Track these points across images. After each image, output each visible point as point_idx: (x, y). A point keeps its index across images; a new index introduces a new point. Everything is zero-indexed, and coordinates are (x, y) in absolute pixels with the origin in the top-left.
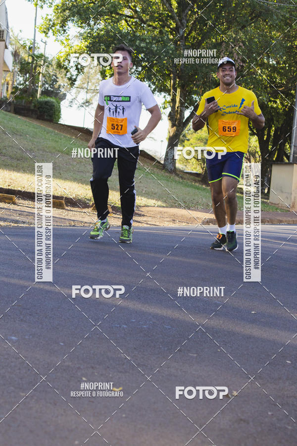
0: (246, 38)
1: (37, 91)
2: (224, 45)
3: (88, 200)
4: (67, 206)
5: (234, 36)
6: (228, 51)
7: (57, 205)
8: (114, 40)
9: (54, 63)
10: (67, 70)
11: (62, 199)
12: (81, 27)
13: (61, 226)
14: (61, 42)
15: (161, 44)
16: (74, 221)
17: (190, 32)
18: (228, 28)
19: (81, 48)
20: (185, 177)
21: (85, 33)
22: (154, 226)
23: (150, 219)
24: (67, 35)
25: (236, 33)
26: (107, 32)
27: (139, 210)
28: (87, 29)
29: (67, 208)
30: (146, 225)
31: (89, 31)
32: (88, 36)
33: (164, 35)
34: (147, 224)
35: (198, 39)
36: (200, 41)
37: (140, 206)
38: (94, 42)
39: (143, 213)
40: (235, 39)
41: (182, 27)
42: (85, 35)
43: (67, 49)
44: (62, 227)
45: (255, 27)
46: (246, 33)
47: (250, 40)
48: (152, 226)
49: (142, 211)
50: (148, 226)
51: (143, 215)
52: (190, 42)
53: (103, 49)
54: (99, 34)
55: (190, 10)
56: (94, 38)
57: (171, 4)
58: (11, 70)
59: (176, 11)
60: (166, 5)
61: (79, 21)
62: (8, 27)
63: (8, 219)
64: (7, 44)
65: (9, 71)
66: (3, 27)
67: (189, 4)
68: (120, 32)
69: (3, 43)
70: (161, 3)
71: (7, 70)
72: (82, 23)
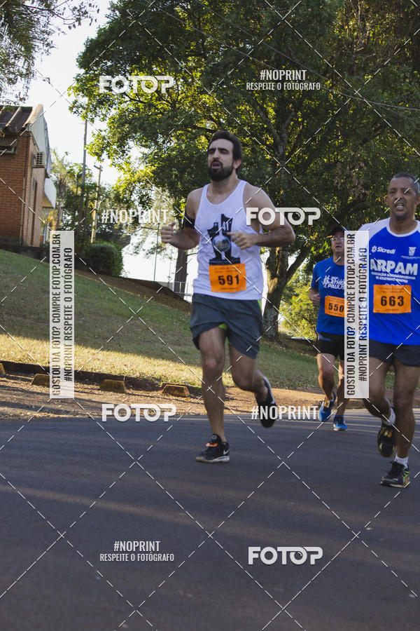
0: (369, 156)
1: (90, 234)
2: (339, 166)
3: (157, 379)
4: (129, 388)
5: (353, 154)
6: (345, 174)
7: (115, 388)
8: (191, 162)
9: (112, 196)
10: (129, 204)
11: (122, 380)
12: (146, 146)
14: (119, 166)
15: (255, 166)
17: (294, 150)
18: (345, 144)
19: (146, 175)
20: (290, 345)
21: (151, 154)
22: (245, 413)
23: (241, 404)
24: (127, 157)
25: (355, 149)
26: (181, 152)
28: (153, 149)
29: (128, 391)
30: (235, 413)
31: (156, 151)
32: (155, 159)
33: (258, 154)
34: (237, 411)
35: (304, 159)
36: (308, 161)
37: (228, 387)
38: (163, 166)
39: (231, 396)
40: (353, 158)
41: (282, 144)
42: (151, 157)
43: (128, 176)
45: (381, 141)
46: (368, 150)
47: (375, 159)
48: (242, 413)
49: (230, 394)
50: (238, 413)
51: (232, 399)
52: (293, 163)
53: (176, 175)
54: (169, 155)
55: (292, 120)
56: (163, 160)
57: (266, 113)
58: (54, 207)
59: (273, 121)
60: (259, 114)
61: (142, 138)
62: (48, 149)
63: (47, 408)
64: (48, 171)
65: (52, 208)
66: (42, 149)
67: (291, 112)
68: (198, 150)
69: (43, 170)
70: (252, 111)
71: (48, 206)
72: (146, 141)
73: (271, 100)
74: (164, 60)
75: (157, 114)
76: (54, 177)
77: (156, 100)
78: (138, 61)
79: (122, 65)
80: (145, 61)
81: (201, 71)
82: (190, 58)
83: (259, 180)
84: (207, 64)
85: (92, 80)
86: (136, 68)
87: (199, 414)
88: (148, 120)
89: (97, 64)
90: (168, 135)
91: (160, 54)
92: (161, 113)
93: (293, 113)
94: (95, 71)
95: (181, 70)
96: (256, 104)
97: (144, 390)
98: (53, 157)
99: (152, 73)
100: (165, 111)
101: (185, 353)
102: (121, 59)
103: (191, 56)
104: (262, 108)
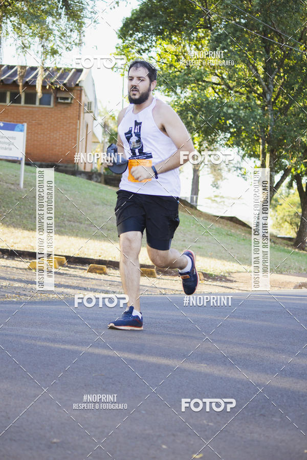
4: (159, 274)
7: (148, 274)
8: (202, 107)
11: (154, 268)
12: (168, 96)
13: (151, 294)
15: (249, 110)
16: (165, 289)
17: (277, 97)
20: (277, 241)
21: (172, 101)
22: (245, 292)
23: (242, 285)
26: (194, 101)
27: (230, 277)
28: (174, 98)
29: (158, 276)
30: (237, 291)
31: (176, 99)
32: (175, 105)
33: (251, 100)
34: (239, 290)
35: (285, 103)
36: (288, 105)
37: (232, 272)
38: (181, 111)
39: (234, 279)
41: (269, 92)
42: (173, 104)
44: (152, 296)
48: (243, 292)
49: (233, 278)
50: (240, 291)
51: (235, 281)
52: (277, 107)
53: (191, 117)
54: (186, 102)
55: (276, 75)
56: (181, 106)
57: (257, 70)
58: (101, 142)
59: (262, 76)
60: (252, 71)
61: (165, 90)
62: (96, 99)
63: (99, 289)
64: (96, 115)
65: (99, 142)
66: (91, 99)
67: (275, 69)
68: (207, 99)
69: (92, 114)
70: (247, 69)
71: (96, 141)
72: (168, 92)
73: (260, 60)
74: (180, 31)
75: (176, 72)
76: (100, 120)
77: (175, 61)
78: (161, 33)
79: (149, 36)
80: (166, 32)
81: (209, 40)
82: (199, 30)
83: (252, 119)
84: (213, 34)
85: (128, 47)
86: (160, 38)
87: (211, 293)
88: (169, 76)
89: (131, 36)
90: (184, 88)
91: (178, 28)
92: (179, 71)
93: (277, 70)
94: (129, 41)
95: (193, 39)
96: (249, 64)
97: (170, 275)
98: (99, 105)
99: (172, 42)
100: (182, 69)
101: (200, 248)
102: (149, 32)
103: (200, 28)
104: (254, 66)
